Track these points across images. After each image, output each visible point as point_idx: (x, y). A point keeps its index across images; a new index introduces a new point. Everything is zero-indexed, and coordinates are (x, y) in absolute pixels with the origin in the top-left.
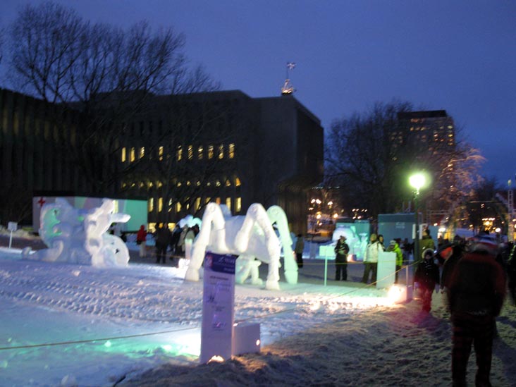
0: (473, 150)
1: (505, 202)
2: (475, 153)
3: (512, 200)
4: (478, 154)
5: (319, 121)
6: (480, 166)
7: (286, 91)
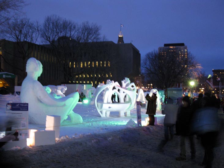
0: (198, 64)
1: (209, 83)
2: (199, 66)
3: (212, 83)
4: (200, 66)
5: (139, 51)
6: (201, 70)
7: (120, 36)
